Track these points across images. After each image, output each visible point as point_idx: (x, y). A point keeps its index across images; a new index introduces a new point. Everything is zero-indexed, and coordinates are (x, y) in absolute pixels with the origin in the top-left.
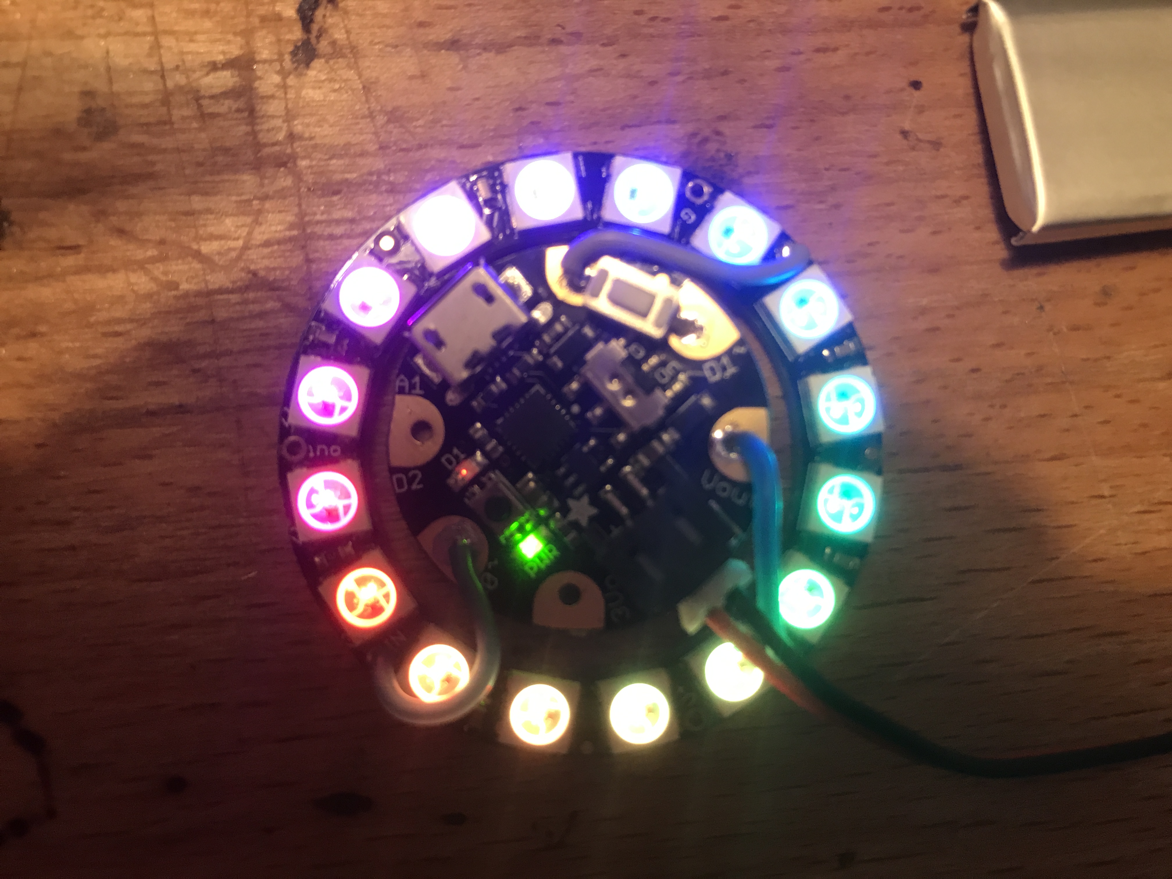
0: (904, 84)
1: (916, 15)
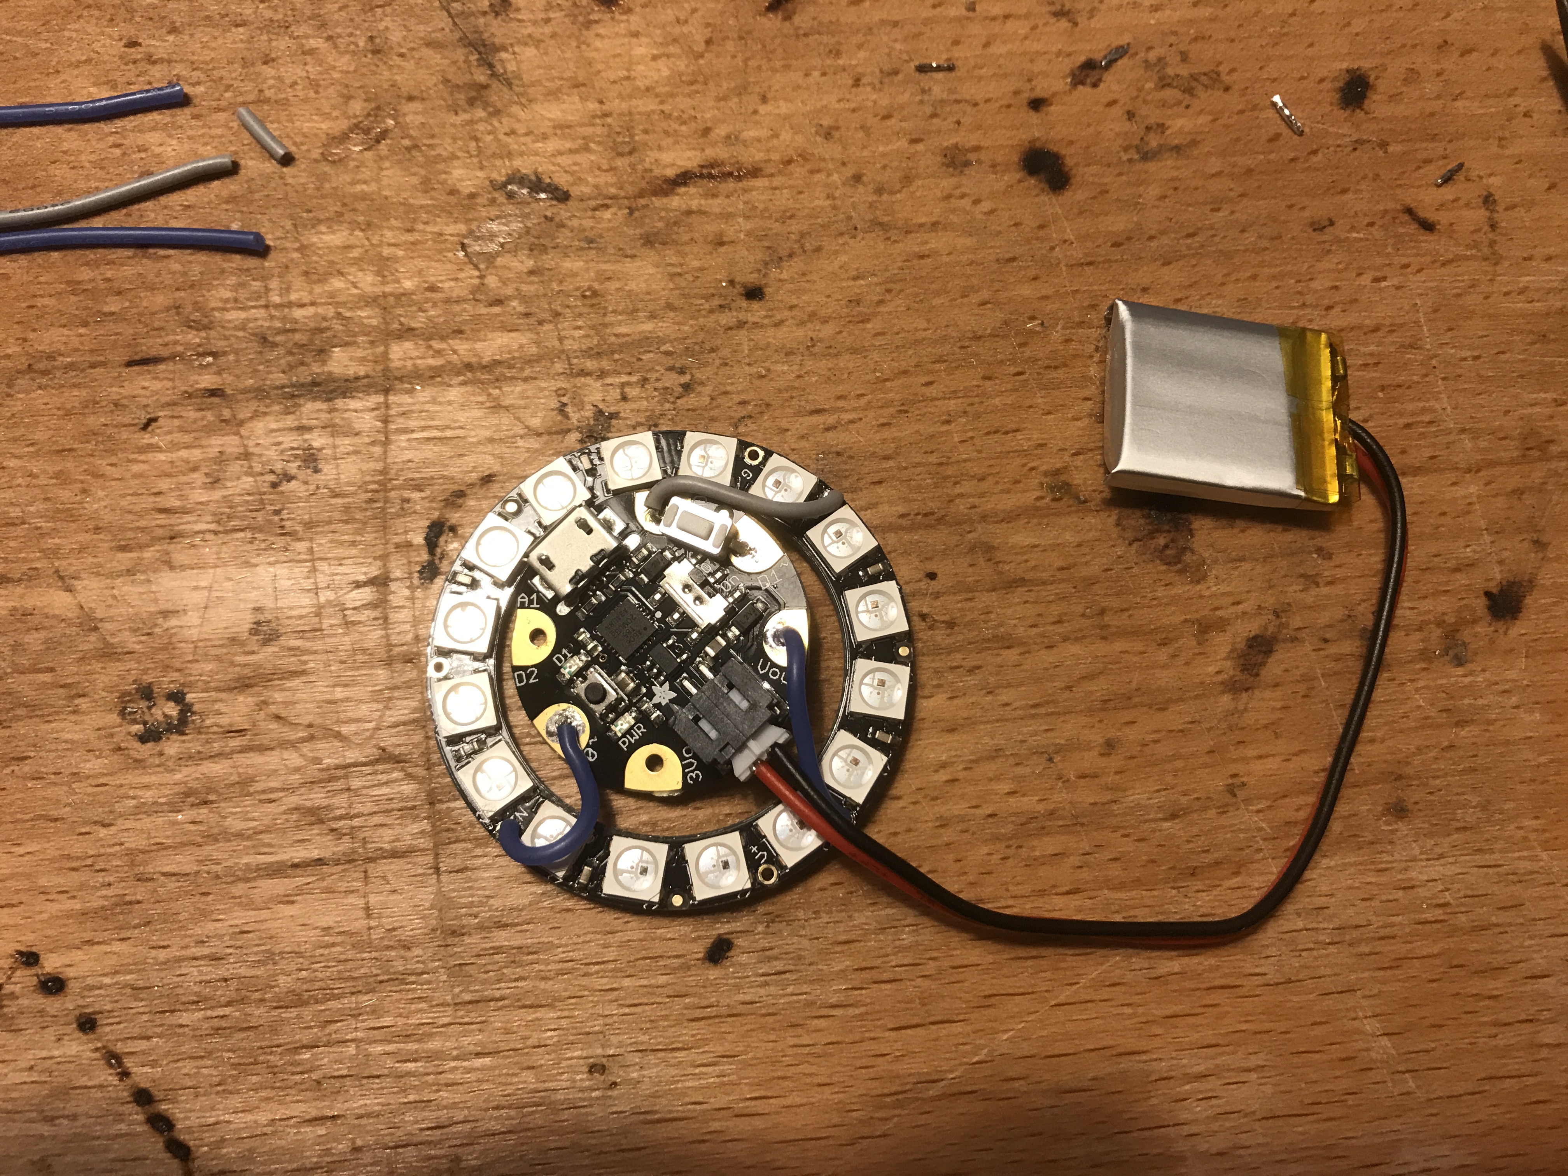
1: (931, 520)
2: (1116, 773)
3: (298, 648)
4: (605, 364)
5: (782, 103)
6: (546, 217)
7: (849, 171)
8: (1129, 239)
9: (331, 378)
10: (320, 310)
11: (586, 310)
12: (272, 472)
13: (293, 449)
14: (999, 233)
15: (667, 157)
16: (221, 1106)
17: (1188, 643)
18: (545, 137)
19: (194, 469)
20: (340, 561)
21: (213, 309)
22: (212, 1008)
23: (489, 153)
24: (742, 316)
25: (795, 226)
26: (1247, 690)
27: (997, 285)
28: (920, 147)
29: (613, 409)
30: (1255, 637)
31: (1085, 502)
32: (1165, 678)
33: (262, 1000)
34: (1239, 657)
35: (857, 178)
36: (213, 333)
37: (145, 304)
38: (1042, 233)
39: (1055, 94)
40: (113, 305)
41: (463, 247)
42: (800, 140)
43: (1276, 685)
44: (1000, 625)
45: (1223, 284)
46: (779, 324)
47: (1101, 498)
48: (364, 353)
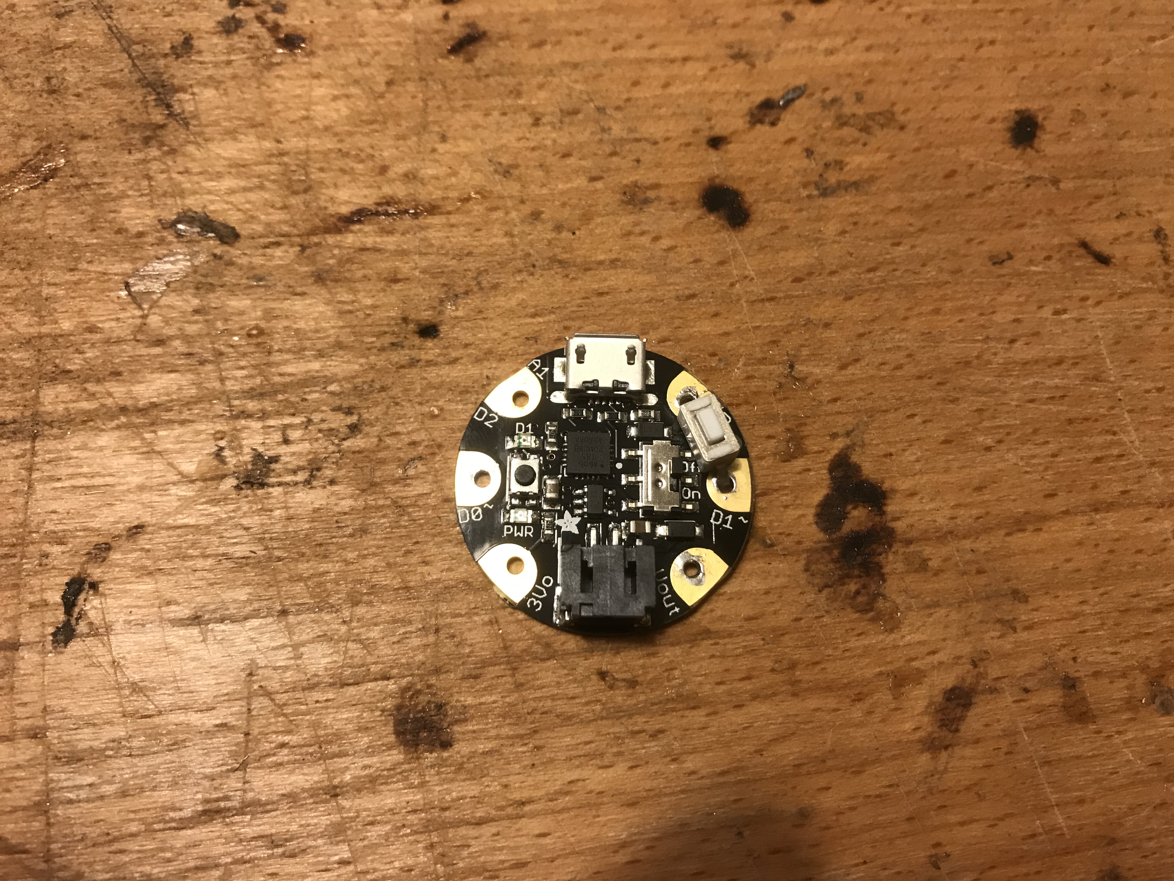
2: (811, 848)
4: (268, 405)
5: (461, 142)
6: (215, 256)
7: (527, 209)
8: (810, 274)
11: (252, 349)
14: (679, 270)
15: (343, 194)
17: (884, 696)
18: (219, 176)
23: (160, 191)
24: (415, 354)
25: (472, 264)
26: (946, 748)
27: (677, 322)
28: (599, 185)
29: (271, 453)
30: (953, 690)
31: (772, 545)
32: (860, 737)
34: (937, 711)
35: (536, 216)
38: (722, 269)
39: (734, 133)
41: (127, 286)
42: (479, 179)
43: (977, 741)
44: (685, 683)
45: (906, 318)
46: (455, 361)
47: (788, 542)
48: (13, 397)
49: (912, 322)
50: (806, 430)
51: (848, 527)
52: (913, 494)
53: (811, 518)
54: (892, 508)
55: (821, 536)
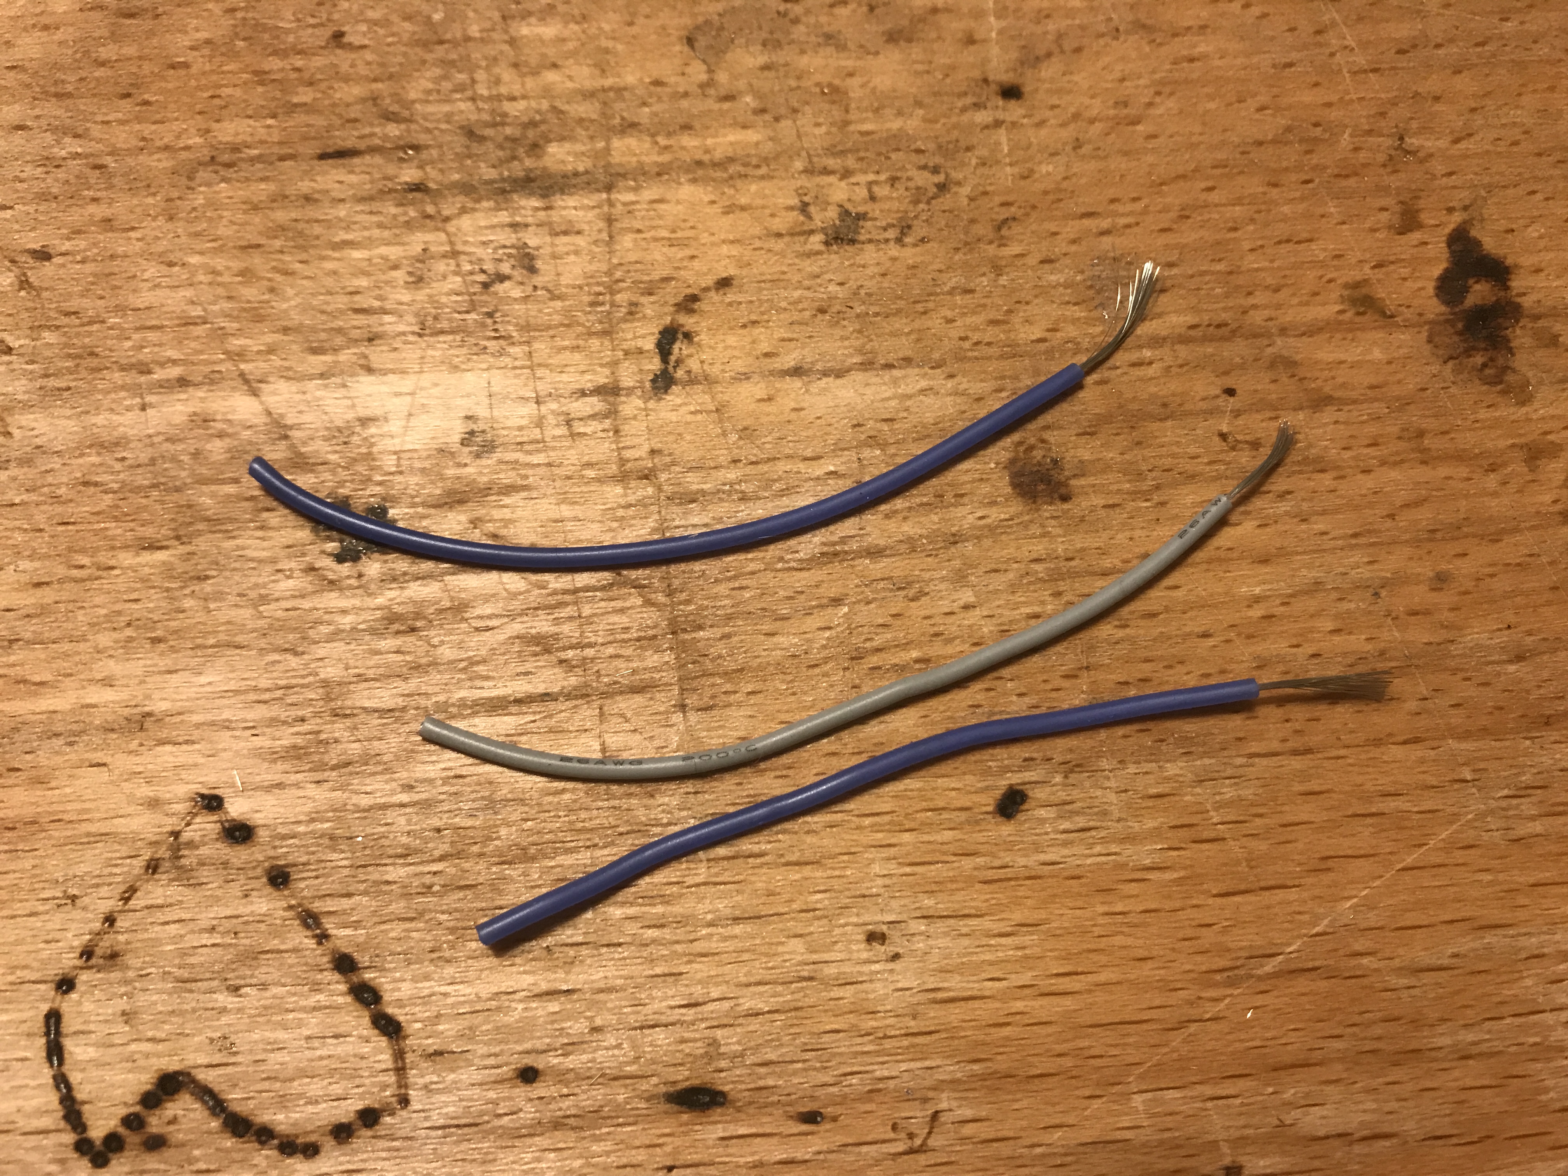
0: (1218, 392)
1: (1224, 331)
2: (1452, 610)
3: (516, 462)
4: (850, 162)
6: (779, 13)
8: (1415, 46)
9: (546, 174)
10: (533, 104)
11: (827, 106)
12: (483, 271)
13: (505, 247)
14: (1273, 38)
16: (436, 976)
17: (1517, 467)
19: (395, 267)
20: (562, 369)
21: (413, 102)
22: (422, 863)
24: (1000, 115)
25: (1051, 26)
27: (1275, 91)
29: (861, 209)
31: (1392, 316)
32: (1495, 506)
33: (481, 855)
36: (413, 127)
37: (338, 95)
38: (1319, 39)
40: (305, 96)
41: (689, 41)
44: (1310, 446)
45: (1519, 95)
46: (1041, 124)
47: (1408, 314)
48: (583, 148)
49: (1525, 100)
50: (1421, 204)
51: (1471, 300)
52: (1538, 271)
53: (1431, 291)
54: (1517, 284)
55: (1443, 308)
